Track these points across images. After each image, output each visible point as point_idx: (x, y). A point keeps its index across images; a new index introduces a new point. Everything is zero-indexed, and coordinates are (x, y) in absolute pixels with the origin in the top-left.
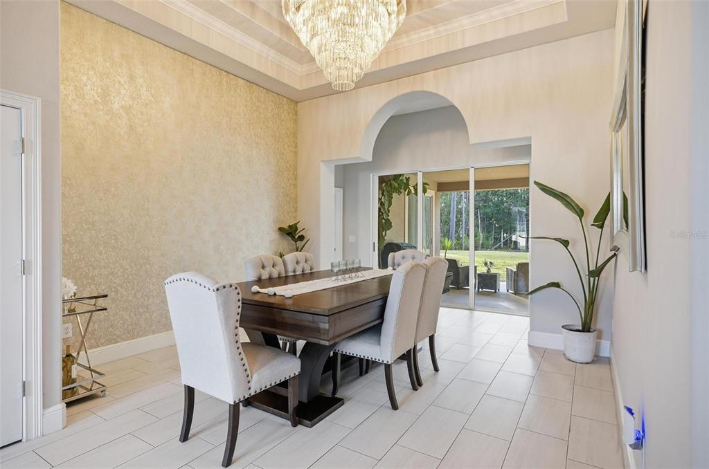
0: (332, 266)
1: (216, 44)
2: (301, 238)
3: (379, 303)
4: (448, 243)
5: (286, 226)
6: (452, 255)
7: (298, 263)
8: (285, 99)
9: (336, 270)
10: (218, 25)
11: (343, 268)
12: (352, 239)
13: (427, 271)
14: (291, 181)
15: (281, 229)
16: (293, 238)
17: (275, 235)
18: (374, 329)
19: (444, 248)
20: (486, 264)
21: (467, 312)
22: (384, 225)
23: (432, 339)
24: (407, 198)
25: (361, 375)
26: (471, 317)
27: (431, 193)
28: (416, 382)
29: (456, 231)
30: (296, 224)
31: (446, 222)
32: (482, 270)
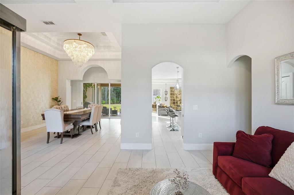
0: (77, 107)
1: (37, 47)
2: (60, 101)
3: (89, 114)
4: (104, 102)
5: (54, 98)
6: (105, 105)
7: (65, 107)
8: (54, 60)
9: (78, 108)
10: (38, 42)
11: (79, 108)
12: (74, 101)
13: (99, 108)
14: (56, 84)
15: (53, 99)
16: (57, 101)
17: (51, 100)
18: (88, 119)
19: (103, 104)
20: (114, 108)
21: (108, 119)
22: (85, 97)
23: (100, 122)
24: (91, 89)
25: (84, 131)
26: (109, 120)
27: (99, 87)
28: (97, 130)
29: (107, 98)
30: (58, 97)
31: (104, 94)
32: (113, 109)
